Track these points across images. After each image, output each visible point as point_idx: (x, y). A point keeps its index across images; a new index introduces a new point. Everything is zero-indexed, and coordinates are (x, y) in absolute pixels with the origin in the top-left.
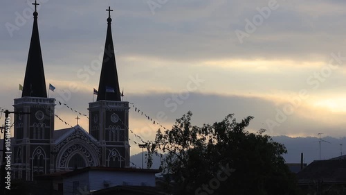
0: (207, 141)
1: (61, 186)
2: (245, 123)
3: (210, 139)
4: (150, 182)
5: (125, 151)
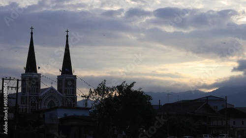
0: (114, 94)
1: (44, 115)
2: (132, 85)
3: (115, 93)
4: (87, 114)
5: (75, 98)
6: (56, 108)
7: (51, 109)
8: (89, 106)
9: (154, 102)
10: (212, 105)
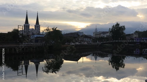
1: (30, 36)
2: (56, 28)
3: (52, 30)
4: (43, 36)
5: (40, 32)
6: (34, 34)
7: (33, 35)
8: (44, 34)
9: (63, 33)
10: (79, 34)
